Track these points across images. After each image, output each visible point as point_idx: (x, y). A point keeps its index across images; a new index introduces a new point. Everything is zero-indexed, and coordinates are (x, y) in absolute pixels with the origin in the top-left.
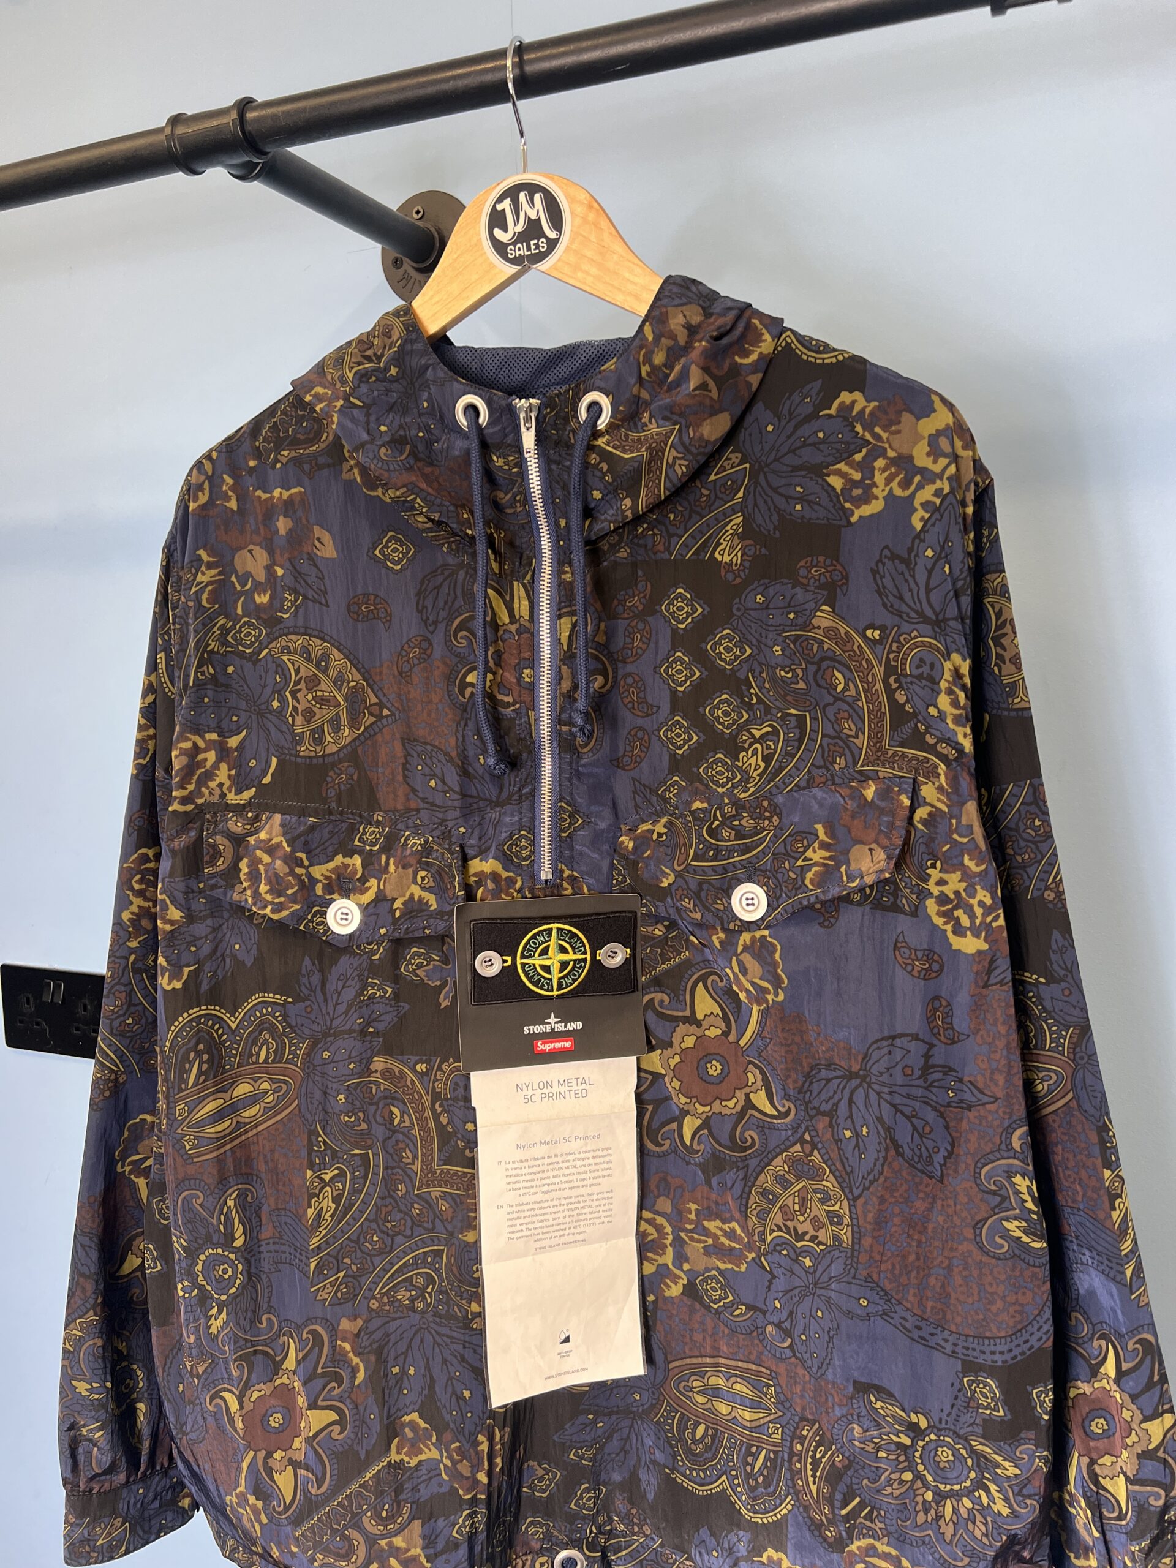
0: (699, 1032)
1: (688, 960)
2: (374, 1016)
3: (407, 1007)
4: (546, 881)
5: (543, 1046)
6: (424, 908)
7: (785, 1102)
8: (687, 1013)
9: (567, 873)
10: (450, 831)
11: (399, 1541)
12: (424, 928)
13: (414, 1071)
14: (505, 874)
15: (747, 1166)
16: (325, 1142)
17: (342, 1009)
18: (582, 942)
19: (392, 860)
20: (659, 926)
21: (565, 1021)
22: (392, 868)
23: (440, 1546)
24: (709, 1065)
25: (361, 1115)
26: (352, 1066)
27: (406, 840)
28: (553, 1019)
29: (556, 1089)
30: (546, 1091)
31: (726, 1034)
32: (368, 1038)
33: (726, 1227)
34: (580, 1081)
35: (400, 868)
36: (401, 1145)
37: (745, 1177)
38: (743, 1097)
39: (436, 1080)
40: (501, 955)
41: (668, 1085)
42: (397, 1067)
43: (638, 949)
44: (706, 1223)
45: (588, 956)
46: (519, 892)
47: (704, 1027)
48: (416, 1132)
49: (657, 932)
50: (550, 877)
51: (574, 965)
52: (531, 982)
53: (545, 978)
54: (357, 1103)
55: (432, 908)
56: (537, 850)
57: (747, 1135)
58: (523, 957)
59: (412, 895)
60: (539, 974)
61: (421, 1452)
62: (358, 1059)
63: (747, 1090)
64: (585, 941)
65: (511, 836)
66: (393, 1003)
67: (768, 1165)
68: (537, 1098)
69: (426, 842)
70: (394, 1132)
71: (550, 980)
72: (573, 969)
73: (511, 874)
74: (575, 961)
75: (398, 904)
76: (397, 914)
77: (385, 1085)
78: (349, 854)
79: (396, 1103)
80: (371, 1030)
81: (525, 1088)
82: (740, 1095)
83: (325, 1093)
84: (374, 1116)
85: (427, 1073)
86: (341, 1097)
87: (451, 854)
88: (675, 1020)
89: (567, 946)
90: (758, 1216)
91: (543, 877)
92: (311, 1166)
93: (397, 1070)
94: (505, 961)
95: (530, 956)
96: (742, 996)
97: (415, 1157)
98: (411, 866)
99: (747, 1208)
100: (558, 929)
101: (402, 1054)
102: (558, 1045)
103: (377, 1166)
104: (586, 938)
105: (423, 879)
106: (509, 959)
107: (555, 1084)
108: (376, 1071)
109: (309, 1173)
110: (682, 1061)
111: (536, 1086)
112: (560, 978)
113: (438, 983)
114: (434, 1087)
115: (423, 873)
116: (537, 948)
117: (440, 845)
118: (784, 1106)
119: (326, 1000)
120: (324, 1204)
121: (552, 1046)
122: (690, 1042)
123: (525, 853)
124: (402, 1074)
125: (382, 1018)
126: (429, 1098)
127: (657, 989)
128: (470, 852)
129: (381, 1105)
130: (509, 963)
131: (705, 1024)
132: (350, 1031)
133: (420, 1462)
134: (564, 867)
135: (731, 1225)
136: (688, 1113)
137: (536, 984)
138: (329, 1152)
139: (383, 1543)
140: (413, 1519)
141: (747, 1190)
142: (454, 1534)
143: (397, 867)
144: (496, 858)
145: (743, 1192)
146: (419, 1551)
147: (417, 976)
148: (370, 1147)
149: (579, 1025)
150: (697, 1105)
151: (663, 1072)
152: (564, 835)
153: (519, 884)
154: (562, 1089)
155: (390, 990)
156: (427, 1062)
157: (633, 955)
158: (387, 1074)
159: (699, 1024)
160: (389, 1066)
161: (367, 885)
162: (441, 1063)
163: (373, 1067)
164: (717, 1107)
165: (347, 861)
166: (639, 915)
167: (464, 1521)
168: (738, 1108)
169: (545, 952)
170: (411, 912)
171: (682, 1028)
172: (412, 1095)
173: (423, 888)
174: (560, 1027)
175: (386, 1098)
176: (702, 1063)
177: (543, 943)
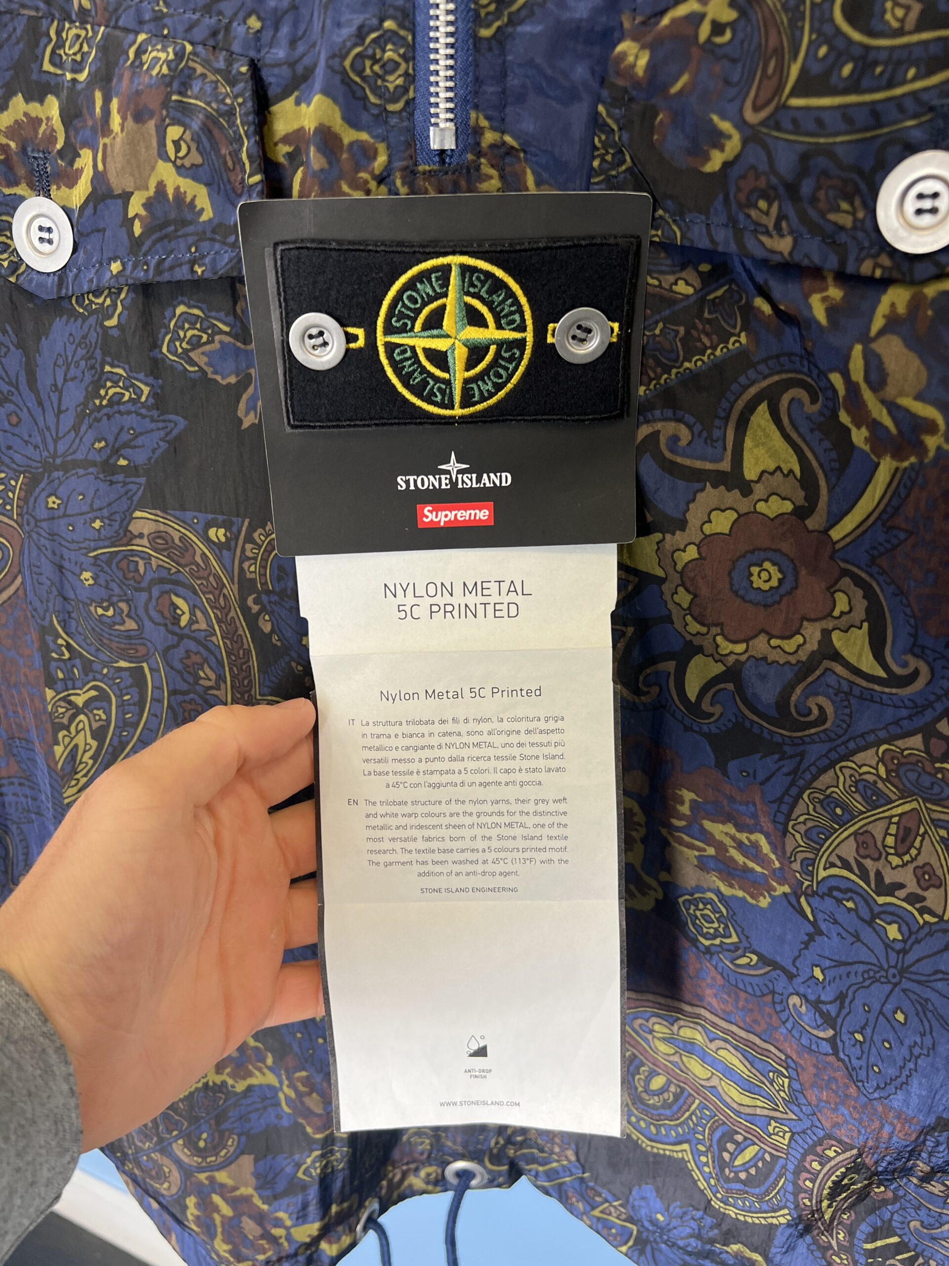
0: (744, 505)
1: (742, 354)
2: (124, 437)
3: (182, 423)
4: (442, 152)
5: (430, 516)
6: (189, 216)
7: (910, 658)
8: (725, 465)
9: (489, 137)
10: (228, 27)
11: (222, 1177)
12: (193, 262)
13: (207, 540)
14: (349, 136)
15: (802, 755)
16: (68, 646)
17: (68, 420)
18: (516, 302)
19: (115, 104)
20: (689, 274)
21: (478, 469)
22: (116, 120)
23: (281, 1186)
24: (755, 570)
25: (123, 606)
26: (97, 524)
27: (139, 52)
28: (453, 465)
29: (458, 599)
30: (438, 600)
31: (801, 513)
32: (120, 477)
33: (743, 837)
34: (505, 587)
35: (130, 121)
36: (197, 659)
37: (794, 772)
38: (818, 635)
39: (244, 558)
40: (343, 325)
41: (667, 597)
42: (176, 530)
43: (638, 324)
44: (708, 825)
45: (529, 336)
46: (381, 180)
47: (756, 496)
48: (218, 639)
49: (682, 288)
50: (450, 144)
51: (498, 354)
52: (406, 385)
53: (437, 379)
54: (113, 585)
55: (204, 217)
56: (420, 74)
57: (812, 703)
58: (389, 330)
59: (161, 187)
60: (424, 370)
61: (250, 1074)
62: (105, 512)
63: (829, 624)
64: (523, 300)
65: (360, 35)
66: (155, 413)
67: (845, 758)
68: (422, 611)
69: (180, 55)
70: (181, 637)
71: (448, 383)
72: (494, 363)
73: (364, 136)
74: (500, 344)
75: (136, 207)
76: (137, 230)
77: (158, 559)
78: (38, 93)
79: (181, 590)
80: (123, 462)
81: (400, 592)
82: (812, 634)
83: (61, 568)
84: (147, 610)
85: (228, 545)
86: (86, 575)
87: (232, 83)
88: (699, 478)
89: (484, 310)
90: (807, 835)
91: (435, 145)
92: (51, 682)
93: (176, 536)
94: (351, 338)
95: (403, 330)
96: (859, 437)
97: (221, 678)
98: (152, 115)
99: (788, 818)
100: (465, 269)
101: (183, 508)
102: (463, 515)
103: (157, 688)
104: (526, 293)
105: (177, 144)
106: (360, 332)
107: (458, 589)
108: (141, 536)
109: (49, 693)
110: (701, 558)
111: (421, 591)
112: (466, 381)
113: (233, 380)
114: (241, 569)
115: (174, 132)
116: (418, 312)
117: (206, 63)
118: (905, 665)
119: (40, 404)
120: (80, 740)
121: (451, 516)
122: (722, 523)
123: (395, 81)
124: (186, 546)
125: (139, 441)
126: (236, 587)
127: (669, 413)
128: (272, 78)
129: (155, 592)
130: (361, 343)
131: (759, 490)
132: (86, 463)
133: (250, 1088)
134: (484, 123)
135: (753, 837)
136: (700, 650)
137: (418, 391)
138: (77, 662)
139: (202, 1177)
140: (243, 1153)
141: (794, 791)
142: (300, 1174)
143: (124, 119)
144: (326, 92)
145: (786, 792)
146: (250, 1191)
147: (193, 363)
148: (145, 658)
149: (506, 479)
150: (719, 639)
151: (660, 573)
152: (485, 33)
153: (382, 159)
154: (471, 600)
155: (146, 390)
156: (227, 525)
157: (625, 337)
158: (160, 540)
159: (746, 488)
160: (162, 528)
161: (78, 164)
162: (252, 529)
163: (134, 528)
164: (760, 645)
165: (35, 109)
166: (646, 244)
167: (314, 1162)
168: (803, 656)
169: (435, 322)
170: (165, 224)
171: (710, 495)
172: (207, 579)
173: (181, 170)
174: (469, 481)
175: (162, 581)
176: (742, 564)
177: (432, 300)
